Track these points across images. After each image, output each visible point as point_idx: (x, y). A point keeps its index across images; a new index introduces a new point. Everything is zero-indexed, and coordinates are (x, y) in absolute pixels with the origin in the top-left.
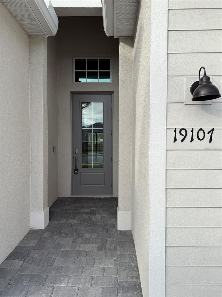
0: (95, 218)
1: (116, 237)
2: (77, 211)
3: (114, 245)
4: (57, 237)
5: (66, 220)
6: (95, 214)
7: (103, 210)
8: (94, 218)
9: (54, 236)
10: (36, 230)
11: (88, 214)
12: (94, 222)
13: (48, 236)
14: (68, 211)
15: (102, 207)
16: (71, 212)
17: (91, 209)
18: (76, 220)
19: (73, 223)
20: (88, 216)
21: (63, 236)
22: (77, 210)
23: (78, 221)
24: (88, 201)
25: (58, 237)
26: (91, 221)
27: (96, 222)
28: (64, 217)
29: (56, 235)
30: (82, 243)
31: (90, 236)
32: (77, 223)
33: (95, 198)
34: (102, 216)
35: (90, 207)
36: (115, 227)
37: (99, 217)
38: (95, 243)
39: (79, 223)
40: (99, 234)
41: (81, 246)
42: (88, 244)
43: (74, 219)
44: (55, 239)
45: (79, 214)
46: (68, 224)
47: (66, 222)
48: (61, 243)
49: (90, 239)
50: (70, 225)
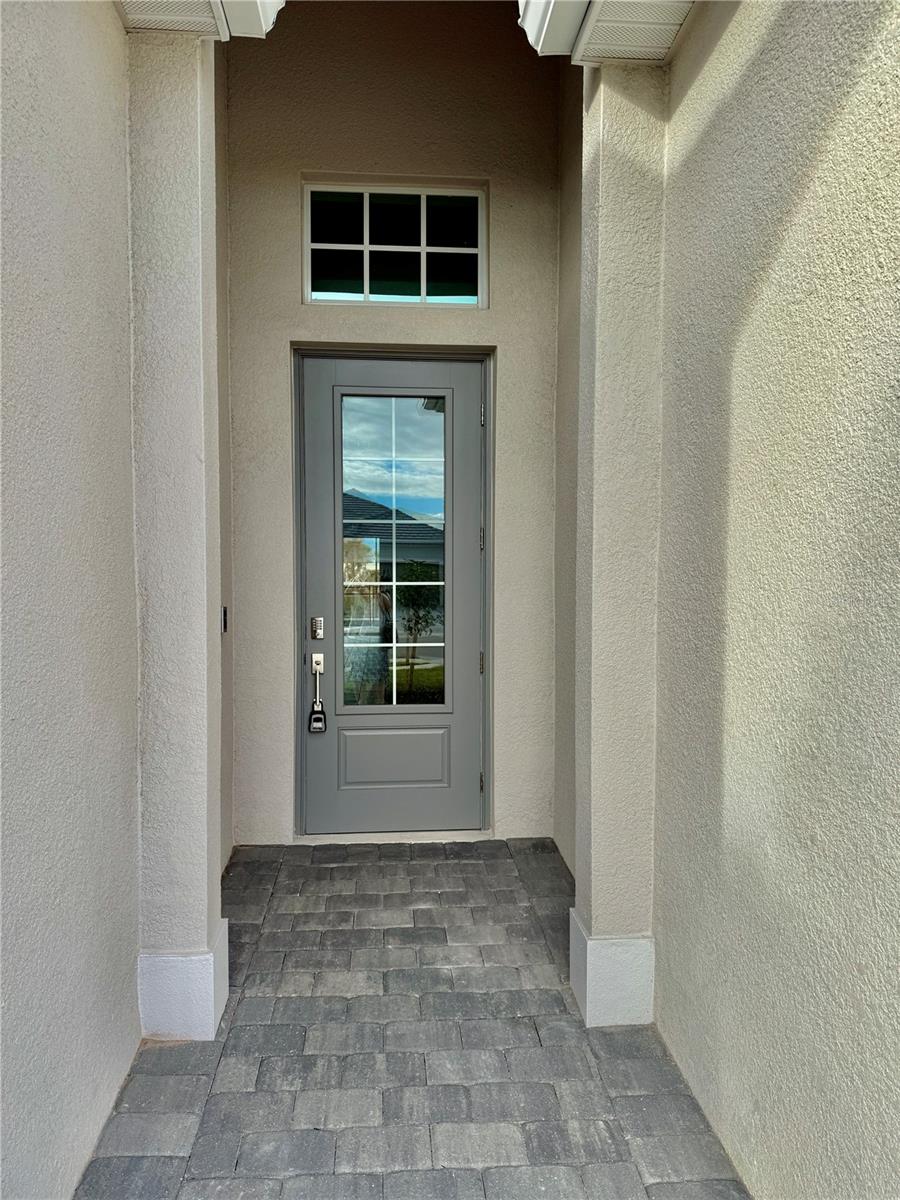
0: (450, 963)
1: (594, 1070)
2: (347, 921)
3: (605, 1122)
4: (292, 1084)
5: (309, 979)
6: (440, 936)
7: (472, 911)
8: (447, 959)
9: (279, 1081)
10: (171, 1049)
11: (407, 936)
12: (450, 982)
13: (247, 1086)
14: (305, 923)
15: (462, 898)
16: (321, 928)
17: (412, 908)
18: (361, 976)
19: (349, 996)
20: (411, 952)
21: (323, 1077)
22: (345, 917)
23: (369, 978)
24: (382, 863)
25: (298, 1084)
26: (436, 978)
27: (467, 986)
28: (297, 962)
29: (287, 1072)
30: (436, 1118)
31: (464, 1071)
32: (371, 992)
33: (411, 845)
34: (479, 944)
35: (406, 900)
36: (565, 1011)
37: (470, 956)
38: (504, 1115)
39: (381, 993)
40: (504, 1057)
41: (439, 1138)
42: (472, 1125)
43: (348, 966)
44: (288, 1098)
45: (362, 937)
46: (329, 1000)
47: (315, 986)
48: (325, 1125)
49: (467, 1090)
50: (338, 1006)
